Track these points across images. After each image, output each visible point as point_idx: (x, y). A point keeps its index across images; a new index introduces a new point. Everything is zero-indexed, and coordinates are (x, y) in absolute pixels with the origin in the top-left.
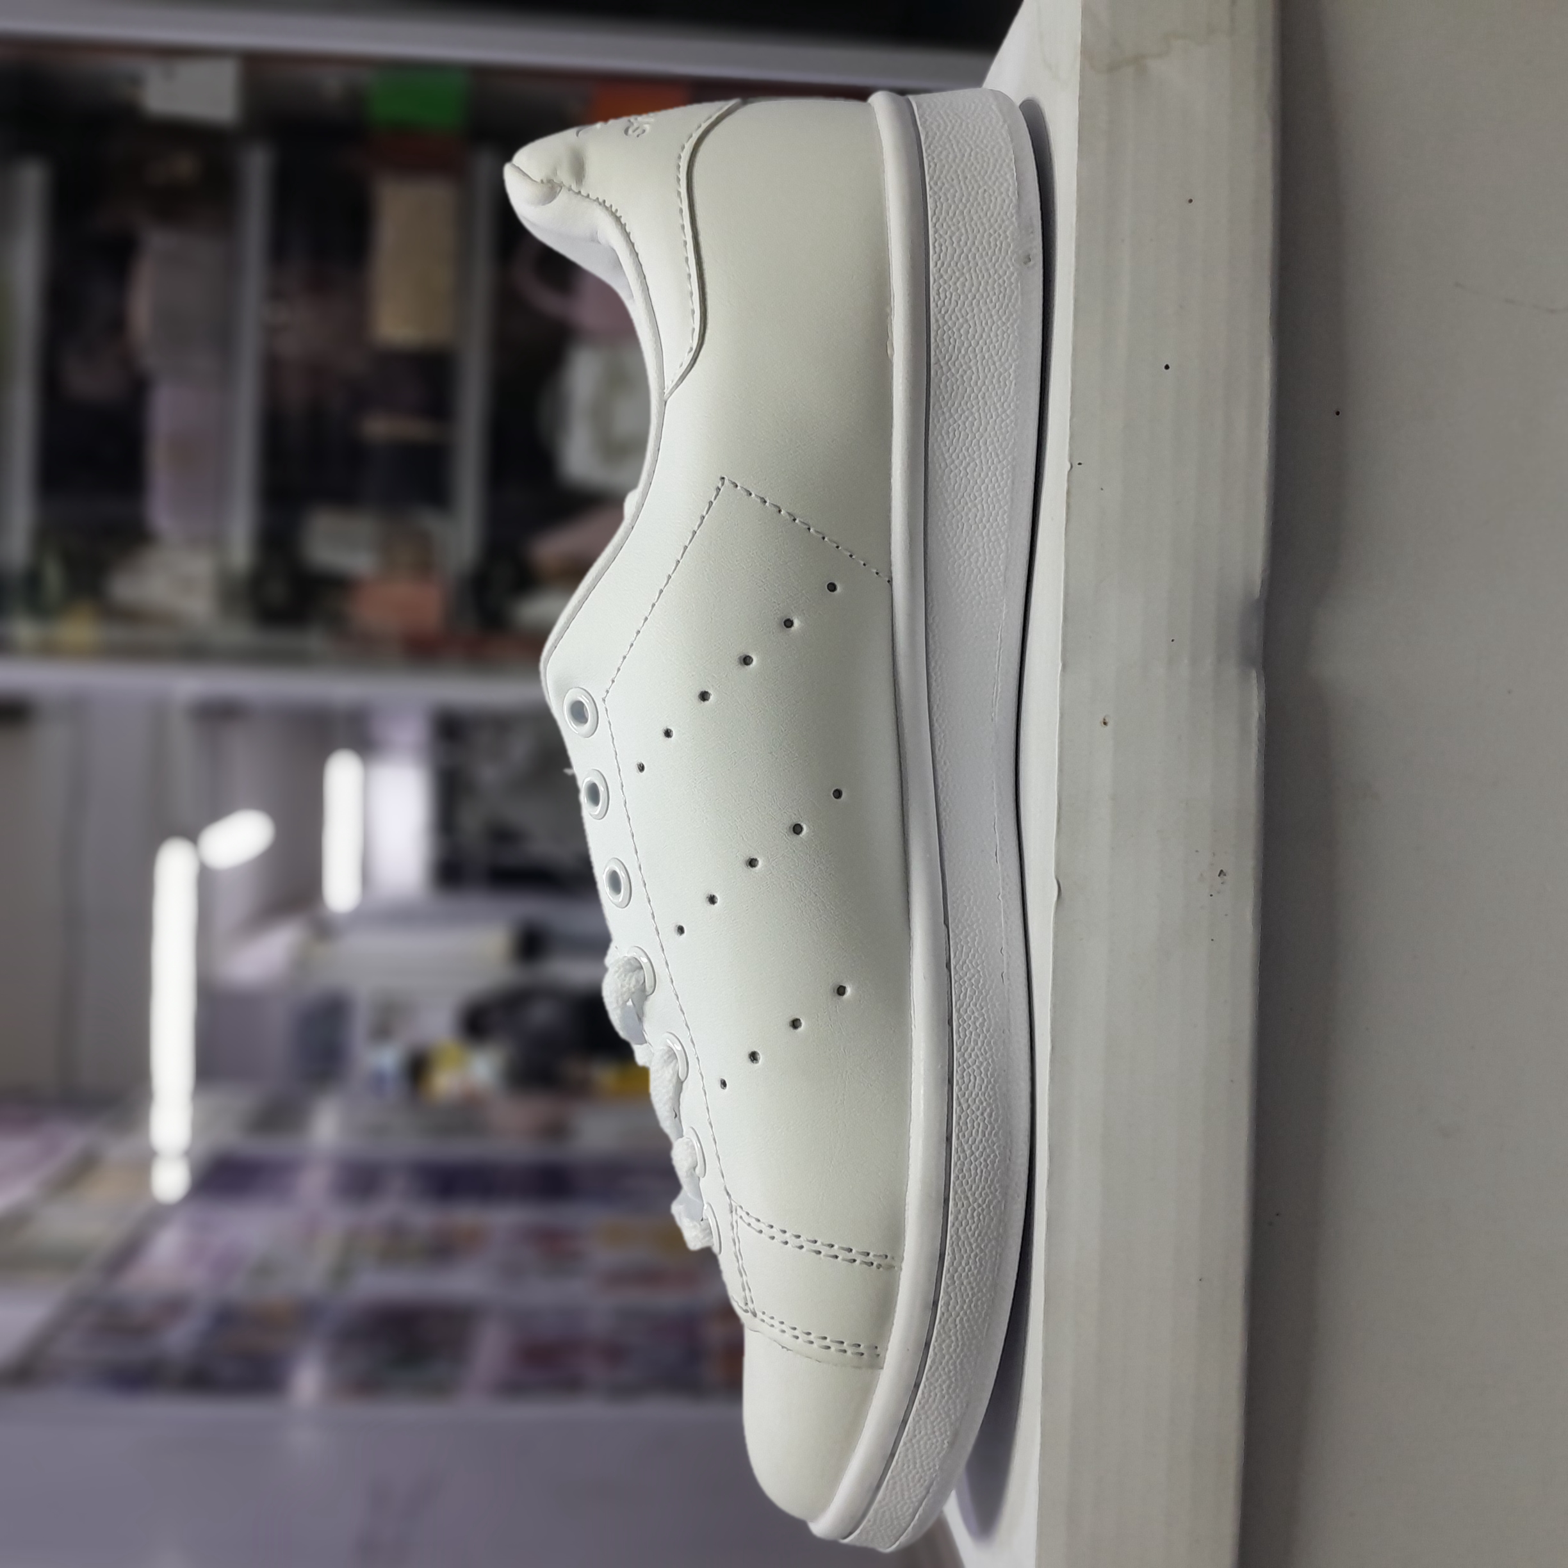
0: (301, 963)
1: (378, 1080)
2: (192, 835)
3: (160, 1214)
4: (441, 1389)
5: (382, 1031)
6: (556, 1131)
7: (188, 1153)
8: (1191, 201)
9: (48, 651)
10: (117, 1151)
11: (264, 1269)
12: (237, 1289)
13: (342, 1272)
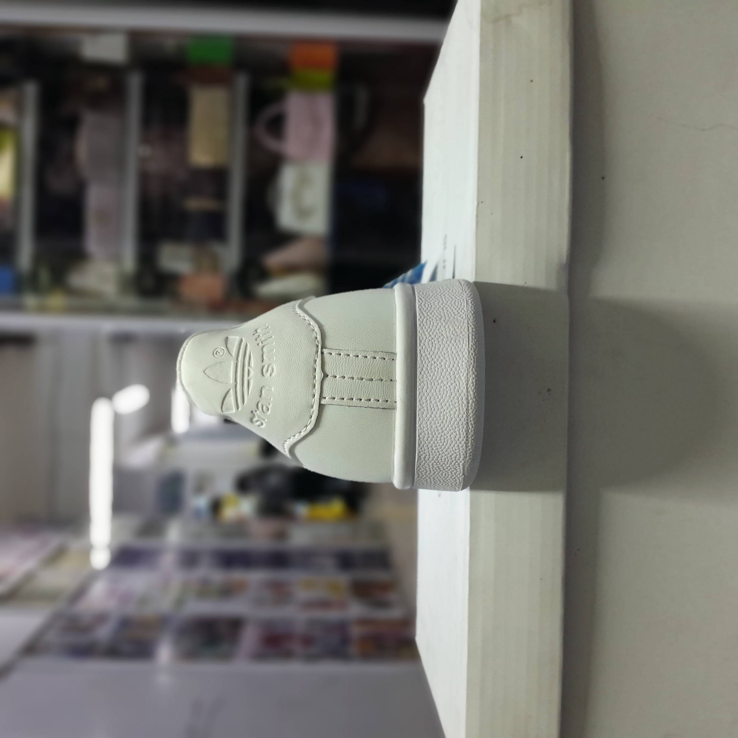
0: (161, 457)
1: (197, 513)
2: (109, 396)
3: (94, 575)
4: (226, 657)
5: (200, 489)
6: (281, 536)
7: (109, 546)
8: (532, 81)
9: (42, 310)
10: (75, 545)
11: (143, 601)
12: (131, 610)
13: (180, 602)
